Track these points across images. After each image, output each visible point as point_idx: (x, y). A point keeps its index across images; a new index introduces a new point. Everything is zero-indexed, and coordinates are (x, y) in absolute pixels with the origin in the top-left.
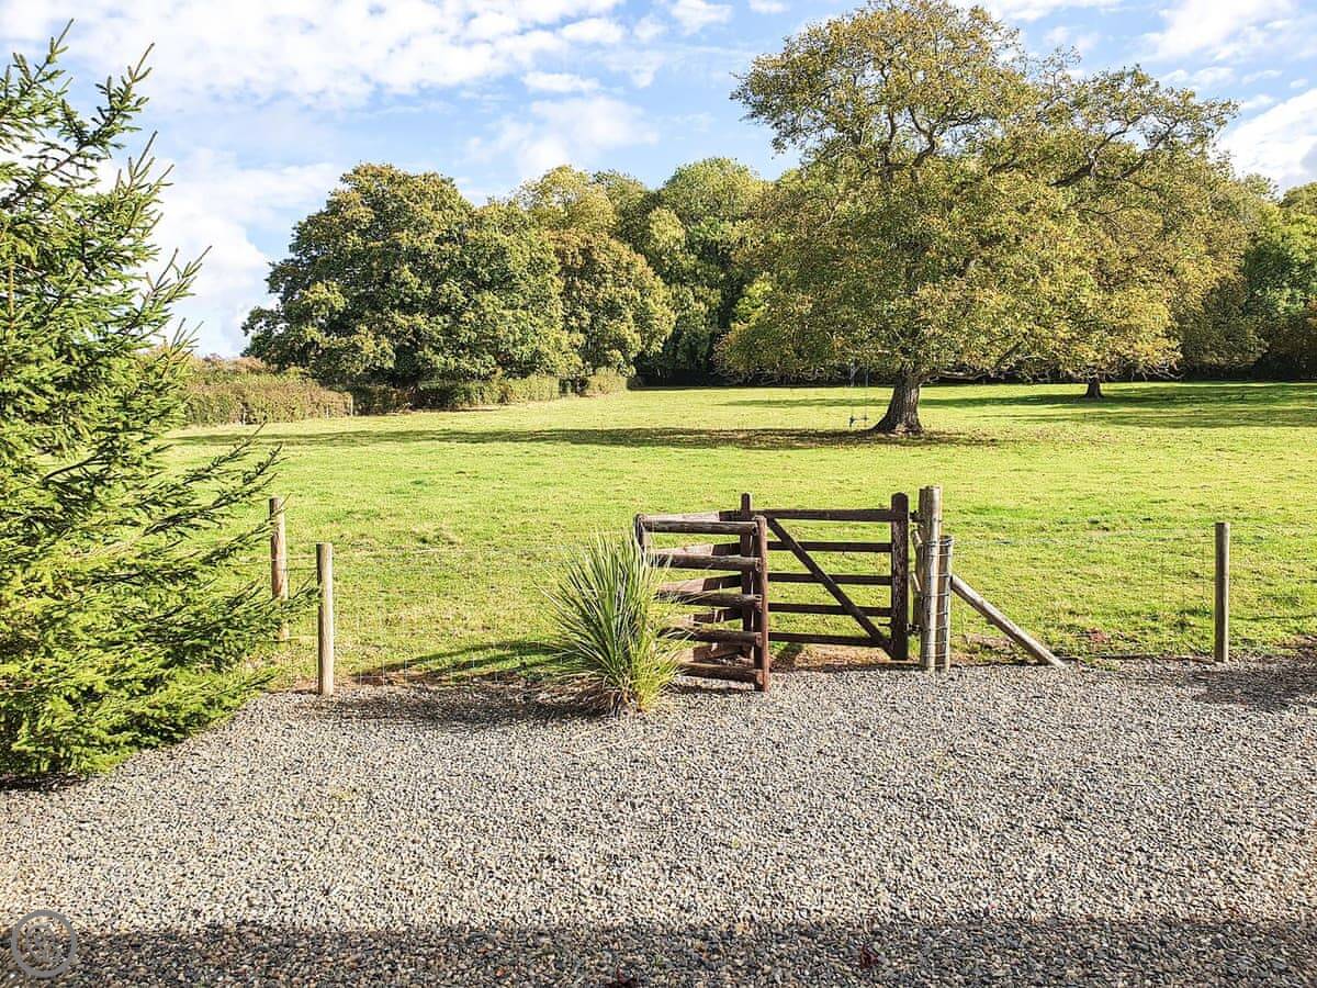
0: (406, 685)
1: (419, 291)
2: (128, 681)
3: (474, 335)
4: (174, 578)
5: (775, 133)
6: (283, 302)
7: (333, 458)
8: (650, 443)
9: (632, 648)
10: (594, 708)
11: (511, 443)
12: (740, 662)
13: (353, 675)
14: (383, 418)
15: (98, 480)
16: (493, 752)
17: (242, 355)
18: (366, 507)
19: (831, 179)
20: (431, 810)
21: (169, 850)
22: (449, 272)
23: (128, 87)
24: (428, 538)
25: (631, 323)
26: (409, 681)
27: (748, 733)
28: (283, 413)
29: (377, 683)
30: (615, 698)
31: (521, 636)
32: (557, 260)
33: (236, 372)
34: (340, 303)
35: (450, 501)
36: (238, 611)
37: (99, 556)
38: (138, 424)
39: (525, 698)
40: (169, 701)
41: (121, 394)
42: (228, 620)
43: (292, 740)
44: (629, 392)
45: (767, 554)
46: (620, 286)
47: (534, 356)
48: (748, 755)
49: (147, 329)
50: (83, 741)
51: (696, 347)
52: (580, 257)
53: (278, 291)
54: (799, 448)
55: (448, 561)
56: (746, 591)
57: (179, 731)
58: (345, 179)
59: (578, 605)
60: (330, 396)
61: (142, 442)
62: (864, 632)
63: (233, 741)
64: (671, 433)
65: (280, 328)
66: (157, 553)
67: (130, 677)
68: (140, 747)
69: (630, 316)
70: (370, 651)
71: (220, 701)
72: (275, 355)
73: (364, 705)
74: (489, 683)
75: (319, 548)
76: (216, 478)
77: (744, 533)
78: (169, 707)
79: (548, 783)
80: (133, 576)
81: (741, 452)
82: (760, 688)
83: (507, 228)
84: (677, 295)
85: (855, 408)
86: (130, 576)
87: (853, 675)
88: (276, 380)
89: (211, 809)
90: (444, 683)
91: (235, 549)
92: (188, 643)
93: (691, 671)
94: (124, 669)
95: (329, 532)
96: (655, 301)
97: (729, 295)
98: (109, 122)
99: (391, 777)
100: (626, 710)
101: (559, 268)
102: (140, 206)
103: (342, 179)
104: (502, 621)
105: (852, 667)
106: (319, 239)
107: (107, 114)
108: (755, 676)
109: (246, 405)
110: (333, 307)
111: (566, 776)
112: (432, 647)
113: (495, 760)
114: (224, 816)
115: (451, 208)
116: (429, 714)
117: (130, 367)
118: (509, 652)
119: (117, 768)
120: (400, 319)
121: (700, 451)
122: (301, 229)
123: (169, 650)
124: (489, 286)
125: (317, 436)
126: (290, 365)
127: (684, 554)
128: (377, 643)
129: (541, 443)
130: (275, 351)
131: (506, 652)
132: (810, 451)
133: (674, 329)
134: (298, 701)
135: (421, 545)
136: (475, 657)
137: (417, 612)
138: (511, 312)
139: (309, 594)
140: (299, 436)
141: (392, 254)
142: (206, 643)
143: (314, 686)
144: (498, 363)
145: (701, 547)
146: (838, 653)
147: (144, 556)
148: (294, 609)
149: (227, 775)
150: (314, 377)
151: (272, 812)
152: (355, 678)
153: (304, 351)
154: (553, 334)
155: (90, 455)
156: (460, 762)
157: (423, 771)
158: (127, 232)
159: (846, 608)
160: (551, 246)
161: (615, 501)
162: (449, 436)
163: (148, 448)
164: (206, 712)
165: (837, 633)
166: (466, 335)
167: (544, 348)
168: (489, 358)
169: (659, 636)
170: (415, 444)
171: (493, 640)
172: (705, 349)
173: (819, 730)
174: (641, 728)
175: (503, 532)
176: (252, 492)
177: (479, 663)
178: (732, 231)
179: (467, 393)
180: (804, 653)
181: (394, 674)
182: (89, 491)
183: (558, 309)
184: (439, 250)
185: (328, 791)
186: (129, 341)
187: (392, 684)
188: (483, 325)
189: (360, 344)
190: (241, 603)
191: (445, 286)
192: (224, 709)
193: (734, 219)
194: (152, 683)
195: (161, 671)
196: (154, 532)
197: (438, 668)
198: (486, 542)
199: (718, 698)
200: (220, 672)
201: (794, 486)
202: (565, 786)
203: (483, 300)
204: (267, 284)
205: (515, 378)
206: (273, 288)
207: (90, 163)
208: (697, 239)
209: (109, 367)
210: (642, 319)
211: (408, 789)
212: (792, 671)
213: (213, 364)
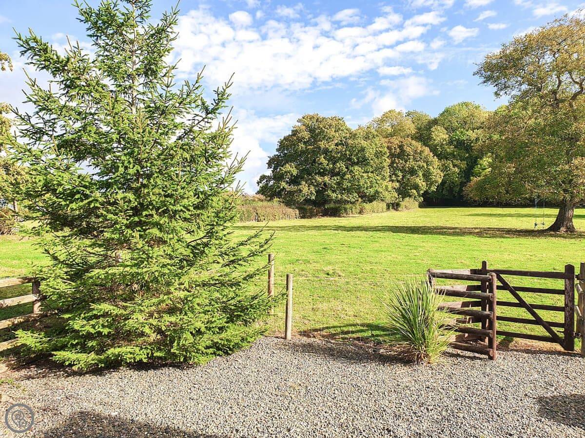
0: (321, 339)
1: (327, 167)
2: (213, 327)
3: (349, 185)
4: (231, 286)
5: (495, 89)
6: (273, 172)
7: (291, 237)
8: (431, 233)
9: (426, 332)
10: (407, 359)
11: (365, 232)
12: (480, 344)
13: (299, 332)
14: (310, 220)
15: (206, 245)
16: (360, 375)
17: (256, 194)
18: (304, 258)
19: (525, 109)
20: (333, 399)
21: (227, 401)
22: (340, 159)
23: (225, 90)
24: (330, 273)
25: (421, 178)
26: (322, 337)
27: (486, 380)
28: (271, 217)
29: (309, 336)
30: (418, 356)
31: (371, 322)
32: (388, 151)
33: (254, 201)
34: (295, 172)
35: (339, 257)
36: (256, 301)
37: (205, 276)
38: (222, 223)
39: (374, 351)
40: (227, 338)
41: (216, 211)
42: (251, 305)
43: (274, 358)
44: (420, 209)
45: (495, 291)
46: (416, 161)
47: (375, 193)
48: (486, 392)
49: (226, 185)
50: (196, 351)
51: (453, 188)
52: (398, 149)
53: (271, 168)
54: (507, 237)
55: (338, 284)
56: (484, 309)
57: (230, 349)
58: (299, 121)
59: (399, 310)
60: (290, 211)
61: (223, 230)
62: (548, 334)
63: (251, 357)
64: (441, 229)
65: (271, 183)
66: (226, 275)
67: (214, 326)
68: (216, 355)
69: (421, 175)
70: (306, 322)
71: (247, 339)
72: (269, 194)
73: (304, 346)
74: (357, 342)
75: (288, 276)
76: (249, 244)
77: (483, 281)
78: (227, 340)
79: (386, 393)
80: (217, 284)
81: (477, 239)
82: (491, 358)
83: (366, 138)
84: (444, 165)
85: (537, 218)
86: (216, 284)
87: (542, 356)
88: (269, 204)
89: (242, 385)
90: (337, 340)
91: (256, 274)
92: (236, 313)
93: (456, 347)
94: (212, 322)
95: (289, 268)
96: (433, 167)
97: (470, 164)
98: (217, 104)
99: (315, 381)
100: (423, 362)
101: (388, 154)
102: (226, 136)
103: (298, 121)
104: (362, 313)
105: (541, 352)
106: (288, 146)
107: (216, 102)
108: (489, 352)
109: (257, 214)
110: (292, 174)
111: (394, 391)
112: (333, 322)
113: (361, 379)
114: (247, 390)
115: (342, 130)
116: (332, 353)
117: (219, 200)
118: (366, 328)
119: (207, 363)
120: (319, 179)
121: (456, 238)
122: (281, 142)
123: (228, 316)
124: (357, 164)
125: (284, 227)
126: (274, 198)
127: (452, 289)
128: (309, 318)
129: (378, 232)
130: (269, 192)
131: (364, 328)
132: (513, 239)
133: (442, 180)
134: (276, 341)
135: (327, 276)
136: (351, 329)
137: (324, 306)
138: (366, 174)
139: (283, 295)
140: (277, 227)
141: (317, 151)
142: (242, 314)
143: (283, 335)
144: (359, 197)
145: (461, 286)
146: (533, 343)
147: (221, 276)
148: (277, 301)
149: (249, 372)
150: (283, 203)
151: (266, 390)
152: (300, 333)
153: (280, 192)
154: (385, 183)
155: (204, 235)
156: (345, 377)
157: (329, 379)
158: (221, 147)
159: (538, 321)
160: (386, 145)
161: (414, 261)
162: (338, 228)
163: (225, 232)
164: (241, 343)
165: (533, 334)
166: (346, 184)
167: (380, 190)
168: (355, 194)
169: (439, 328)
170: (323, 231)
171: (359, 322)
172: (458, 189)
173: (525, 383)
174: (430, 372)
175: (362, 272)
176: (263, 251)
177: (353, 332)
178: (472, 135)
179: (345, 209)
180: (514, 342)
181: (316, 333)
182: (203, 249)
183: (387, 172)
184: (337, 148)
185: (289, 384)
186: (220, 190)
187: (315, 338)
188: (354, 180)
189: (302, 189)
190: (256, 298)
191: (338, 164)
192: (248, 342)
193: (473, 129)
194: (221, 329)
195: (225, 324)
196: (225, 266)
197: (335, 332)
198: (354, 277)
199: (469, 361)
200: (246, 326)
201: (506, 257)
202: (394, 396)
203: (354, 170)
204: (267, 165)
205: (366, 203)
206: (270, 166)
207: (210, 121)
208: (454, 139)
209: (212, 200)
210: (427, 176)
211: (323, 387)
212: (508, 351)
213: (245, 197)
